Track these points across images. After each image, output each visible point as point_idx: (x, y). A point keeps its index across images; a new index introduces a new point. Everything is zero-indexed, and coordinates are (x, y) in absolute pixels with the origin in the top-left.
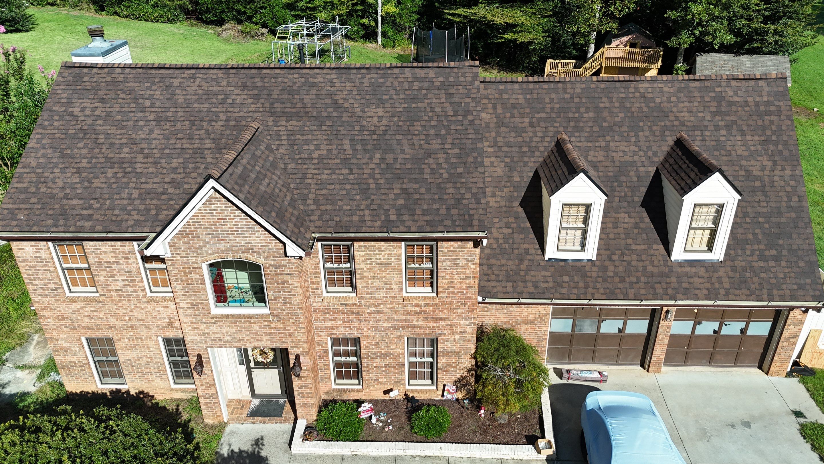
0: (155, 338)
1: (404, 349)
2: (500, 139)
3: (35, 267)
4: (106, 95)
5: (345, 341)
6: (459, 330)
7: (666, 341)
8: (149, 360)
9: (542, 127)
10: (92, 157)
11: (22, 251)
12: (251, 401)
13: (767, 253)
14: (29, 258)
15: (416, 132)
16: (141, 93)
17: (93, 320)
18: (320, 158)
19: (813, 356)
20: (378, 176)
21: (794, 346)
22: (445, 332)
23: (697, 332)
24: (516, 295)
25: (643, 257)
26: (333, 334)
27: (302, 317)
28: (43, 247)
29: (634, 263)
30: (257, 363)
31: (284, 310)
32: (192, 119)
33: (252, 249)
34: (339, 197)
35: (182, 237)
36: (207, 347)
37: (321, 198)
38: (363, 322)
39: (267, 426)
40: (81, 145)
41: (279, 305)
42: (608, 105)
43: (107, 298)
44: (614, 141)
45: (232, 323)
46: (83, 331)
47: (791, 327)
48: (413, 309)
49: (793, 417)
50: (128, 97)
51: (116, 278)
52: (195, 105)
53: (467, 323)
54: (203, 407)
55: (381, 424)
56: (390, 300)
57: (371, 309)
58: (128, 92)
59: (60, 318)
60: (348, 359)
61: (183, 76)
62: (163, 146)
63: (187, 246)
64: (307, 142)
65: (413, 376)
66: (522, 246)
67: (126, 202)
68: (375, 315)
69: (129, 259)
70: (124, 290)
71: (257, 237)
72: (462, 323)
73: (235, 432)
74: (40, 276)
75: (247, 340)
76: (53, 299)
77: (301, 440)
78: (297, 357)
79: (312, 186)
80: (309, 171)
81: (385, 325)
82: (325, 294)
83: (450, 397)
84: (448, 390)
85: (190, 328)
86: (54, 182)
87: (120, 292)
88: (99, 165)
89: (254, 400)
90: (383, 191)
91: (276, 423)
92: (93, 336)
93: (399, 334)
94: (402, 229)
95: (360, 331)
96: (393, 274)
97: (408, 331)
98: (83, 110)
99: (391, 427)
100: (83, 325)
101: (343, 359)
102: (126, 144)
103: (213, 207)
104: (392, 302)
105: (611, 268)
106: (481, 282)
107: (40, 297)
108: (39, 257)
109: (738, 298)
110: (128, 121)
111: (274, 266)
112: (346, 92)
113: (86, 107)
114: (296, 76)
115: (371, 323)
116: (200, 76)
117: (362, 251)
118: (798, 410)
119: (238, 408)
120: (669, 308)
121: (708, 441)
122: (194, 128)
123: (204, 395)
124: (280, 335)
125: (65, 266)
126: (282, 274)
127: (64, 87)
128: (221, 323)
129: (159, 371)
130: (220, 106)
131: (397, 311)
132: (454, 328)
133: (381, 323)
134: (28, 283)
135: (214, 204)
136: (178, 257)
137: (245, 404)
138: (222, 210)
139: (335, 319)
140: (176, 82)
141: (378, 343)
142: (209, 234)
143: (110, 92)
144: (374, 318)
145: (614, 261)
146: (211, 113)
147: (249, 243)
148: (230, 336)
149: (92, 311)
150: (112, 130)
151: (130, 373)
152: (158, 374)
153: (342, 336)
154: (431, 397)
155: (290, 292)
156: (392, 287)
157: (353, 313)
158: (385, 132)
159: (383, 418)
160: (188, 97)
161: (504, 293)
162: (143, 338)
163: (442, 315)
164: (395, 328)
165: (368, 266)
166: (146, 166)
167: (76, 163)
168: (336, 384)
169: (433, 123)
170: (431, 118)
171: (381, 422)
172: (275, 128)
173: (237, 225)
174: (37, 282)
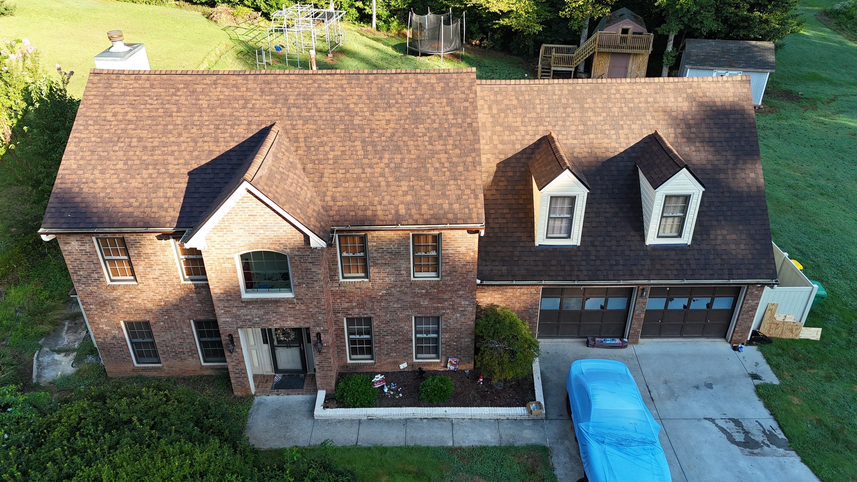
0: (188, 321)
1: (412, 327)
2: (495, 137)
3: (80, 259)
4: (135, 100)
5: (359, 320)
6: (461, 309)
7: (643, 316)
8: (182, 341)
9: (533, 126)
10: (128, 159)
11: (68, 245)
12: (274, 376)
13: (728, 237)
14: (74, 251)
15: (420, 134)
16: (167, 98)
17: (132, 306)
18: (336, 159)
19: (770, 327)
20: (388, 175)
21: (752, 318)
22: (448, 311)
23: (669, 308)
24: (510, 278)
25: (622, 243)
26: (349, 314)
27: (323, 300)
28: (87, 241)
29: (614, 248)
30: (279, 341)
31: (307, 294)
32: (217, 123)
33: (279, 241)
34: (354, 194)
35: (218, 231)
36: (238, 328)
37: (338, 195)
38: (375, 304)
39: (291, 397)
40: (117, 148)
41: (303, 290)
42: (592, 105)
43: (145, 285)
44: (597, 138)
45: (261, 306)
46: (122, 316)
47: (750, 301)
48: (419, 291)
49: (750, 379)
50: (155, 102)
51: (154, 268)
52: (218, 110)
53: (467, 303)
54: (233, 381)
55: (392, 393)
56: (399, 283)
57: (383, 292)
58: (155, 98)
59: (102, 304)
60: (362, 337)
61: (205, 82)
62: (192, 148)
63: (221, 239)
64: (322, 144)
65: (419, 350)
66: (515, 234)
67: (162, 200)
68: (386, 297)
69: (165, 251)
70: (160, 278)
71: (284, 231)
72: (463, 303)
73: (262, 403)
74: (84, 267)
75: (274, 321)
76: (96, 288)
77: (322, 407)
78: (318, 335)
79: (329, 184)
80: (326, 171)
81: (395, 306)
82: (341, 280)
83: (452, 368)
84: (450, 362)
85: (223, 311)
86: (95, 183)
87: (157, 281)
88: (134, 167)
89: (277, 375)
90: (393, 188)
91: (299, 394)
92: (132, 320)
93: (407, 313)
94: (410, 221)
95: (373, 312)
96: (401, 262)
97: (416, 311)
98: (115, 115)
99: (401, 395)
100: (123, 310)
101: (358, 337)
102: (158, 147)
103: (245, 205)
104: (401, 286)
105: (594, 253)
106: (480, 267)
107: (83, 286)
108: (84, 250)
109: (703, 277)
110: (157, 125)
111: (298, 255)
112: (356, 97)
113: (117, 112)
114: (310, 82)
115: (382, 304)
116: (222, 82)
117: (374, 242)
118: (754, 373)
119: (263, 382)
120: (645, 286)
121: (676, 400)
122: (219, 131)
123: (234, 370)
124: (304, 316)
125: (106, 258)
126: (306, 263)
127: (95, 93)
128: (251, 307)
129: (191, 350)
130: (241, 111)
131: (406, 294)
132: (456, 307)
133: (391, 304)
134: (73, 273)
135: (246, 203)
136: (213, 249)
137: (269, 379)
138: (253, 208)
139: (351, 302)
140: (199, 88)
141: (389, 322)
142: (241, 229)
143: (138, 98)
144: (386, 300)
145: (596, 246)
146: (234, 118)
147: (277, 236)
148: (259, 317)
149: (131, 298)
150: (144, 134)
151: (164, 353)
152: (190, 354)
153: (356, 316)
154: (436, 369)
155: (312, 278)
156: (402, 272)
157: (367, 296)
158: (393, 135)
159: (394, 388)
160: (211, 102)
161: (500, 276)
162: (177, 321)
163: (446, 297)
164: (404, 308)
165: (380, 255)
166: (177, 167)
167: (113, 165)
168: (351, 359)
169: (436, 125)
170: (434, 121)
171: (392, 390)
172: (293, 131)
173: (266, 220)
174: (81, 273)
